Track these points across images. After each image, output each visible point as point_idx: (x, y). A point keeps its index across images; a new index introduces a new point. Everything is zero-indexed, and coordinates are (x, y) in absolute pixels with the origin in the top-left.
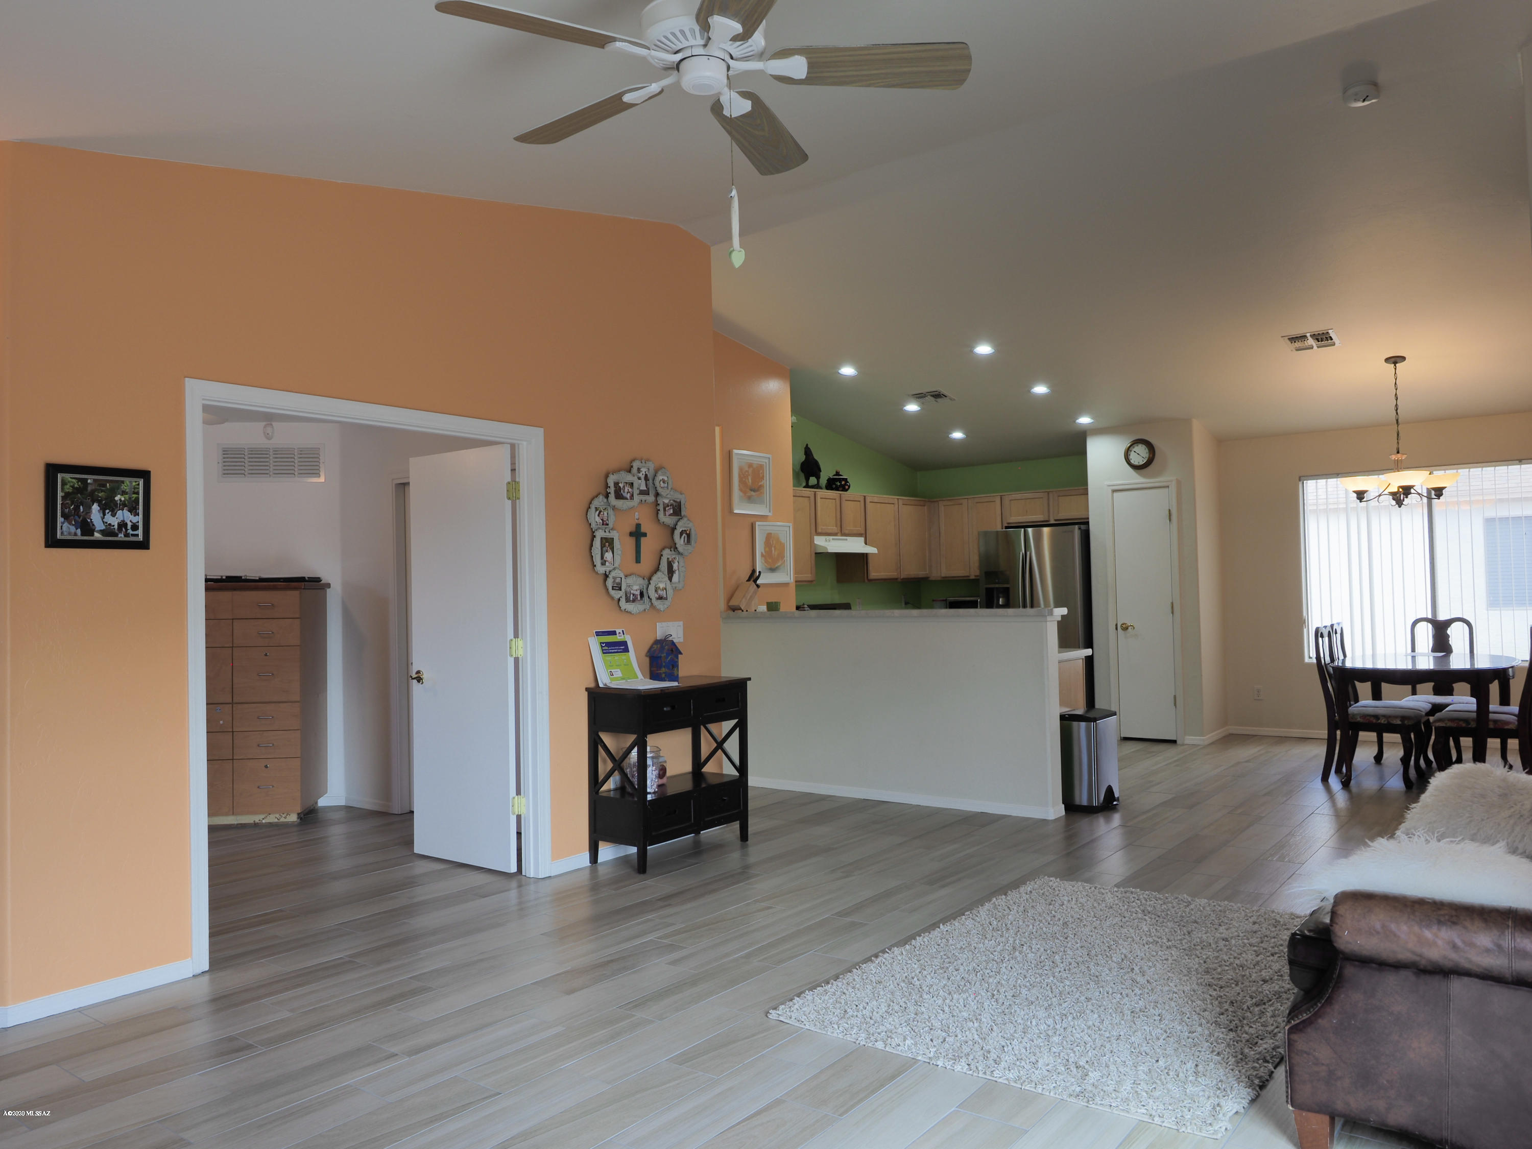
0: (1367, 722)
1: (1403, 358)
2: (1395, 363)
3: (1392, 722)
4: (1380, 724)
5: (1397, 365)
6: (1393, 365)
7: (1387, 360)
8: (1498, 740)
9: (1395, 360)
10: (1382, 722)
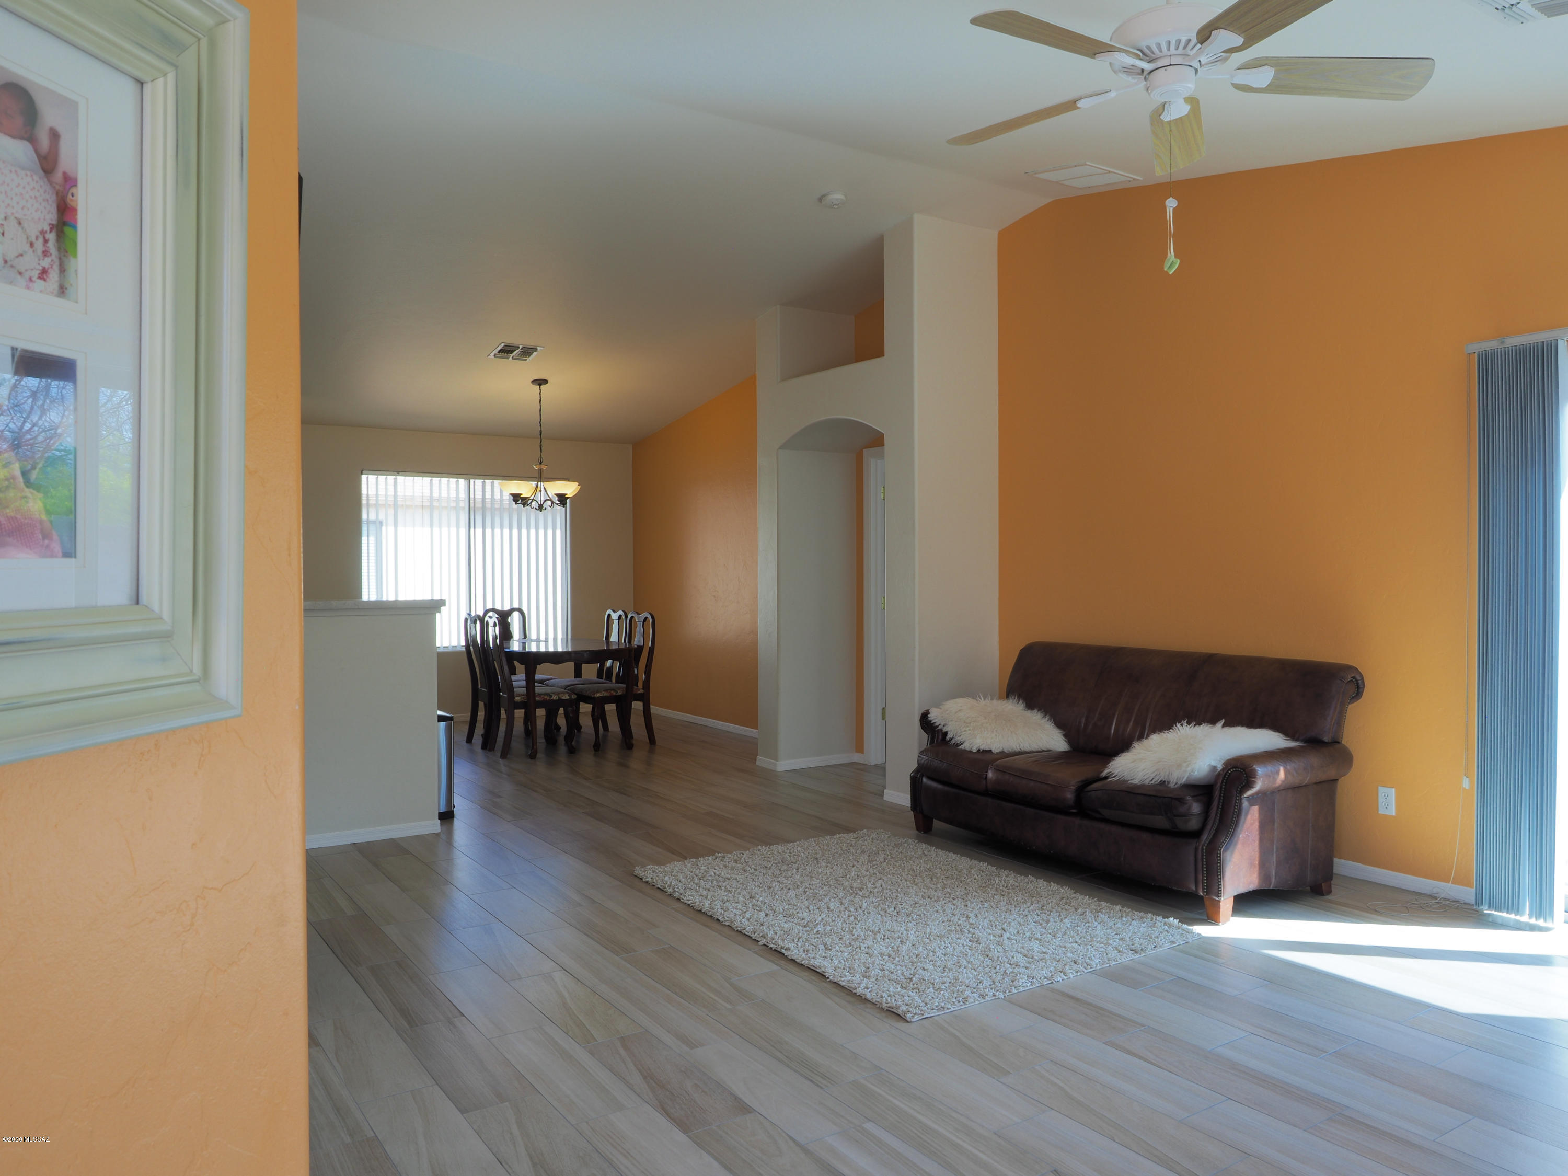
0: (542, 700)
1: (545, 382)
2: (540, 385)
3: (562, 698)
4: (553, 701)
5: (542, 387)
6: (538, 387)
7: (534, 382)
8: (641, 704)
9: (541, 382)
10: (555, 698)
